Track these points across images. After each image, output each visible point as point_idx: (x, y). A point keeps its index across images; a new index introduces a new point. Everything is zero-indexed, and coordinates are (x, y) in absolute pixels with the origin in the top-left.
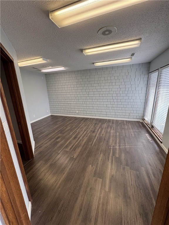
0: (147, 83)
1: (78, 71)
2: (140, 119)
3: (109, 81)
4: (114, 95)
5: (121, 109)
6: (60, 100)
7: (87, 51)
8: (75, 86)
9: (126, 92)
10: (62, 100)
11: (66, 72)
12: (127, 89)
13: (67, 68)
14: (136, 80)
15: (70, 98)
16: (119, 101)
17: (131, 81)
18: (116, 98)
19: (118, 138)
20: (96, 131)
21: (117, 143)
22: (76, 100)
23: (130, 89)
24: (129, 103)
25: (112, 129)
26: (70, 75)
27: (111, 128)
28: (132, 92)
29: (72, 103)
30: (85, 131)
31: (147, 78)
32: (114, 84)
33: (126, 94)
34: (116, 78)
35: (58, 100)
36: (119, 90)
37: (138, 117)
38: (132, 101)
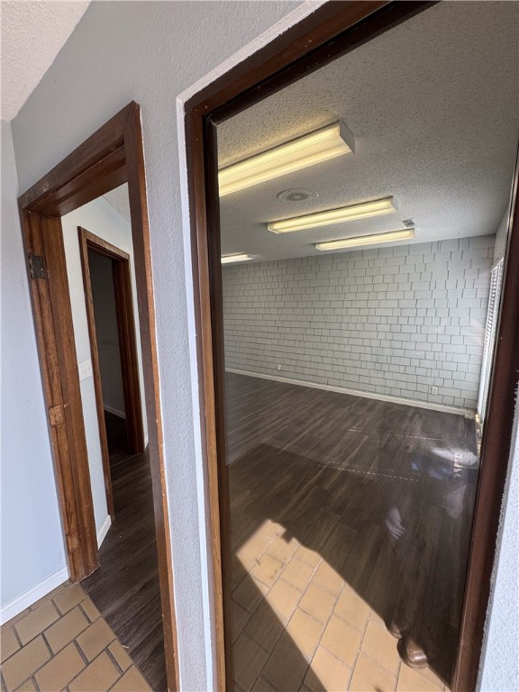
0: (486, 296)
1: (287, 261)
2: (467, 409)
3: (368, 288)
4: (381, 328)
5: (402, 370)
6: (239, 334)
7: (278, 227)
8: (279, 298)
9: (419, 321)
10: (246, 334)
11: (260, 263)
12: (422, 313)
13: (256, 256)
14: (451, 285)
15: (265, 329)
16: (398, 345)
17: (432, 288)
18: (389, 336)
19: (357, 449)
20: (310, 421)
21: (347, 460)
22: (277, 336)
23: (431, 313)
24: (430, 356)
25: (358, 424)
26: (269, 272)
27: (355, 422)
28: (436, 322)
29: (269, 342)
30: (280, 417)
31: (486, 282)
32: (381, 296)
33: (419, 327)
34: (389, 279)
35: (235, 333)
36: (397, 312)
37: (458, 402)
38: (436, 347)
